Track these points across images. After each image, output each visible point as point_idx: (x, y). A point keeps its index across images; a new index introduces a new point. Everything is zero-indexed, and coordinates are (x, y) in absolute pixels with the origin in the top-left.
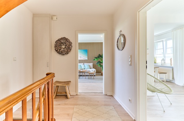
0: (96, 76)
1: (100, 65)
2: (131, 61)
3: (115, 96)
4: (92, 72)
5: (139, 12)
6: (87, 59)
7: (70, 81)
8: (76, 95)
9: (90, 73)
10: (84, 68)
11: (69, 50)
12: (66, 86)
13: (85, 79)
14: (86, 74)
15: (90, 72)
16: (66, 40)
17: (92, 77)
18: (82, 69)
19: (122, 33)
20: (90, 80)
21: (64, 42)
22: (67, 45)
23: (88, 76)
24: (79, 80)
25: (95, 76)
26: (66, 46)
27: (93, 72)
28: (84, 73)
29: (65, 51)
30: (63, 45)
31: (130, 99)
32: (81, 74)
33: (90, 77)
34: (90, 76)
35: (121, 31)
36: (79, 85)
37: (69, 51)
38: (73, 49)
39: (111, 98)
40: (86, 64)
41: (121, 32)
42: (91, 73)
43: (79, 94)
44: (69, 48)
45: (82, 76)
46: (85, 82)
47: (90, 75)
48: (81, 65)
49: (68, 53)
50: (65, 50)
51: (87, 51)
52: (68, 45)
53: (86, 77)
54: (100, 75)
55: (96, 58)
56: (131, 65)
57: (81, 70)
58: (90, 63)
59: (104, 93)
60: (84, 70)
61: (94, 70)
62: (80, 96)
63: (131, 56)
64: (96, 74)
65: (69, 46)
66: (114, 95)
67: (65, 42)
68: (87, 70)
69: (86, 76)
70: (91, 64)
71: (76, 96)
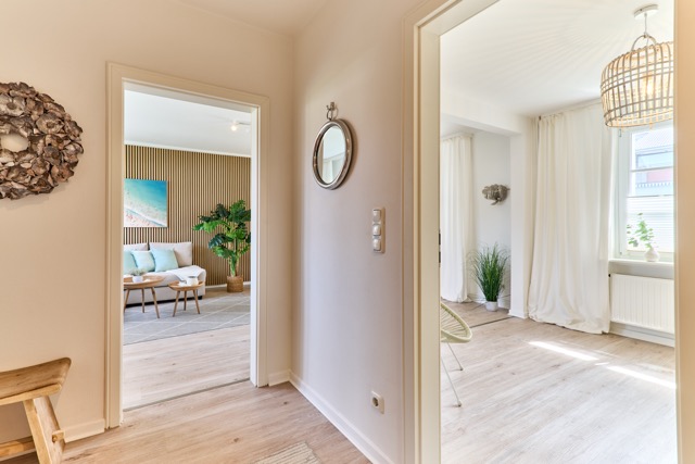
0: (207, 297)
1: (223, 247)
2: (382, 232)
3: (303, 383)
4: (189, 284)
5: (419, 27)
6: (166, 225)
7: (66, 361)
8: (108, 430)
9: (179, 290)
10: (151, 266)
11: (56, 170)
12: (30, 402)
13: (156, 322)
14: (161, 294)
15: (181, 285)
16: (32, 104)
17: (188, 303)
18: (141, 274)
19: (340, 114)
20: (180, 323)
21: (18, 113)
22: (42, 135)
23: (173, 301)
24: (125, 330)
25: (200, 298)
26: (33, 139)
27: (196, 282)
28: (148, 292)
29: (23, 172)
30: (14, 132)
31: (378, 396)
32: (136, 296)
33: (181, 305)
34: (181, 300)
35: (332, 107)
36: (124, 360)
37: (61, 175)
38: (88, 165)
39: (288, 397)
40: (158, 249)
41: (335, 112)
42: (185, 289)
43: (123, 419)
44: (58, 154)
45: (140, 305)
46: (156, 335)
47: (182, 295)
48: (136, 253)
49: (48, 189)
50: (26, 166)
51: (163, 189)
52: (53, 136)
53: (160, 307)
54: (222, 290)
55: (208, 220)
56: (382, 249)
57: (136, 280)
58: (179, 244)
59: (254, 380)
60: (150, 278)
61: (198, 271)
62: (130, 435)
63: (382, 214)
64: (207, 290)
65: (60, 141)
66: (296, 381)
67: (27, 116)
68: (162, 274)
69: (159, 302)
70: (184, 249)
71: (108, 442)
